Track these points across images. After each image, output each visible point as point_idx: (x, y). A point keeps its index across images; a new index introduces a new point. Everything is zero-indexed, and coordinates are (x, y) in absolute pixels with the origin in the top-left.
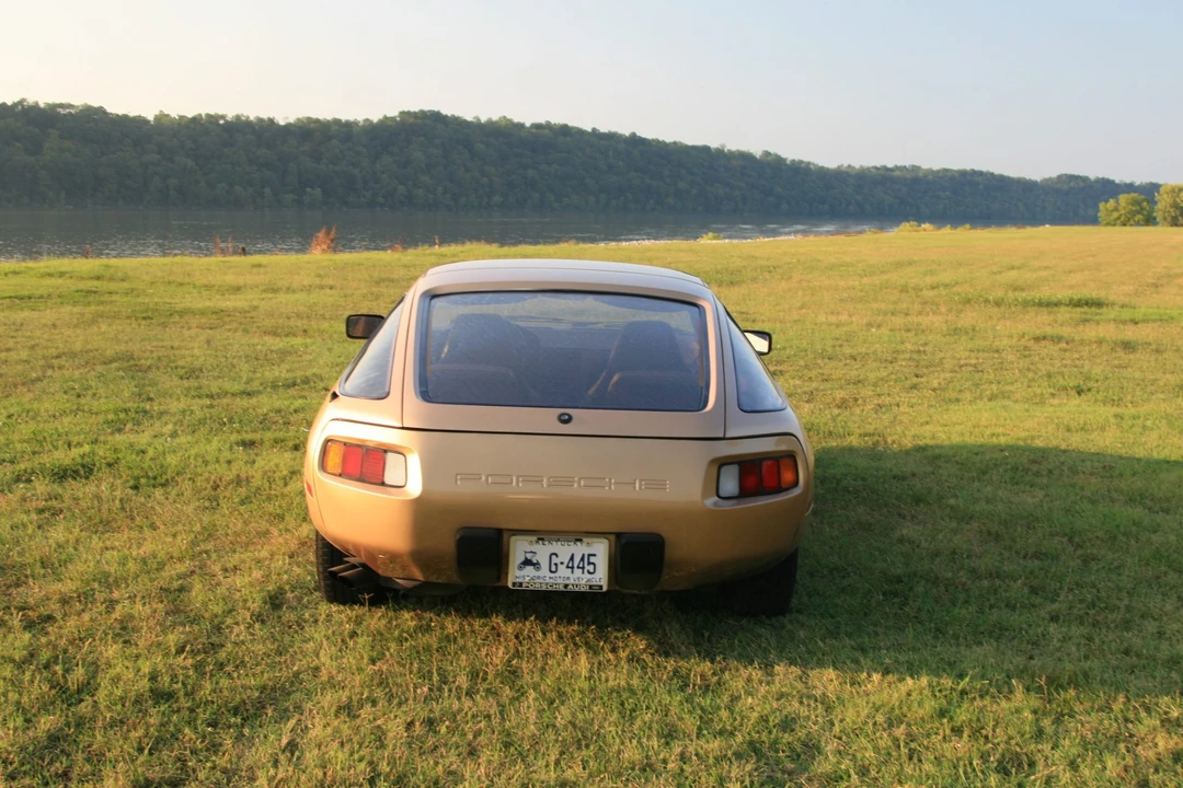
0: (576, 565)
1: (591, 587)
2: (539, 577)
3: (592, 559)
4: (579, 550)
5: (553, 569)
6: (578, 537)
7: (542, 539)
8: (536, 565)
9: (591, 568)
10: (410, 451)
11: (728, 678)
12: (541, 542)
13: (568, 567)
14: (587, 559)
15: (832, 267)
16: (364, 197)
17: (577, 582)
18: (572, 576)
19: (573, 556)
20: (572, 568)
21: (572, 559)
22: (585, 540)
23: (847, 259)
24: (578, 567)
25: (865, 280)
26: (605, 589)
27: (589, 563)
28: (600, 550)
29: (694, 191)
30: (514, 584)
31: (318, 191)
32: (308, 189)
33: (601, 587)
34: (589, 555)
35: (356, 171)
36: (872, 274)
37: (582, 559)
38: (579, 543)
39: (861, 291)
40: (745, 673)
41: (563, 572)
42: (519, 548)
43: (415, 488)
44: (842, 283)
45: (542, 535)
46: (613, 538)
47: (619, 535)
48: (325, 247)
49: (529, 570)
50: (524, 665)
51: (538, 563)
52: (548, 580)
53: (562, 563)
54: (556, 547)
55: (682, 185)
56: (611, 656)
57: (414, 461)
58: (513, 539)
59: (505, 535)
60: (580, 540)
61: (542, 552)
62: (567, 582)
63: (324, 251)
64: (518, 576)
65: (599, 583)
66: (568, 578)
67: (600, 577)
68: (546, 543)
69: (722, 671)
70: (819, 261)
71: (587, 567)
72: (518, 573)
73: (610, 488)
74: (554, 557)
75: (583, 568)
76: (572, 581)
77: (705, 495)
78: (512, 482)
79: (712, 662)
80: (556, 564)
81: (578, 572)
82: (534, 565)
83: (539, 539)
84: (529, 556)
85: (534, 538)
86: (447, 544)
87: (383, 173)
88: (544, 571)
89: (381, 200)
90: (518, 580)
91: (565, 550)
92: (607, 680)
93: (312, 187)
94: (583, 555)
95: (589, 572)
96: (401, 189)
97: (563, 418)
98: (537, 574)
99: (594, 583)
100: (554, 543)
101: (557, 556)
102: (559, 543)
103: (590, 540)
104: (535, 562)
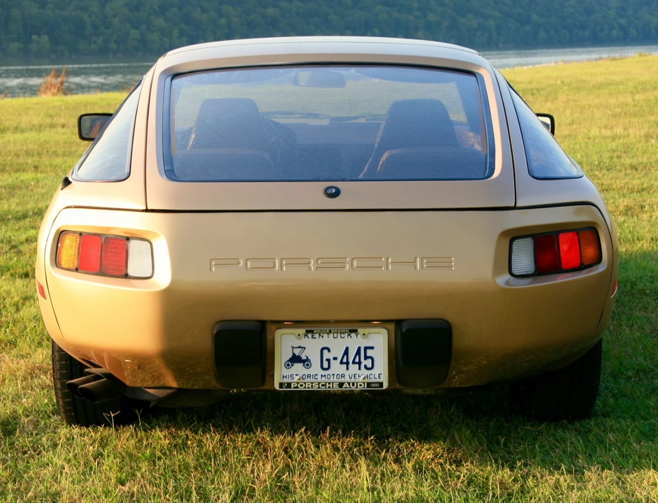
0: (351, 360)
1: (369, 384)
2: (309, 376)
3: (369, 353)
4: (354, 343)
5: (325, 365)
6: (351, 326)
7: (312, 332)
8: (306, 362)
9: (368, 363)
10: (155, 235)
11: (532, 484)
12: (310, 335)
13: (341, 362)
14: (363, 354)
15: (600, 86)
16: (95, 43)
17: (353, 380)
18: (347, 373)
19: (347, 349)
20: (347, 363)
21: (346, 352)
22: (361, 331)
23: (616, 78)
24: (354, 362)
25: (637, 97)
26: (385, 386)
27: (366, 358)
28: (379, 342)
29: (446, 24)
30: (281, 385)
31: (45, 38)
32: (34, 37)
33: (381, 384)
34: (366, 348)
35: (86, 16)
36: (645, 90)
37: (358, 352)
38: (353, 335)
39: (635, 106)
40: (551, 480)
41: (337, 368)
42: (285, 342)
43: (163, 279)
44: (613, 101)
45: (311, 326)
46: (392, 327)
47: (398, 323)
48: (56, 91)
49: (298, 367)
50: (296, 479)
51: (307, 360)
52: (319, 379)
53: (335, 359)
54: (327, 340)
55: (432, 17)
56: (395, 467)
57: (162, 247)
58: (279, 333)
59: (270, 327)
60: (356, 331)
61: (312, 347)
62: (342, 380)
63: (54, 94)
64: (284, 375)
65: (378, 380)
66: (343, 376)
67: (380, 372)
68: (317, 336)
69: (525, 478)
70: (585, 81)
71: (364, 362)
72: (286, 372)
73: (387, 268)
74: (325, 352)
75: (360, 363)
76: (347, 379)
77: (497, 271)
78: (274, 266)
79: (512, 469)
80: (328, 360)
81: (354, 368)
82: (303, 361)
83: (308, 332)
84: (297, 352)
85: (302, 331)
86: (203, 341)
87: (114, 16)
88: (315, 368)
89: (113, 45)
90: (285, 380)
91: (338, 344)
92: (393, 492)
93: (39, 34)
94: (359, 348)
95: (365, 366)
96: (134, 33)
97: (329, 191)
98: (307, 372)
99: (373, 380)
100: (325, 335)
101: (329, 351)
102: (331, 335)
103: (366, 331)
104: (304, 358)
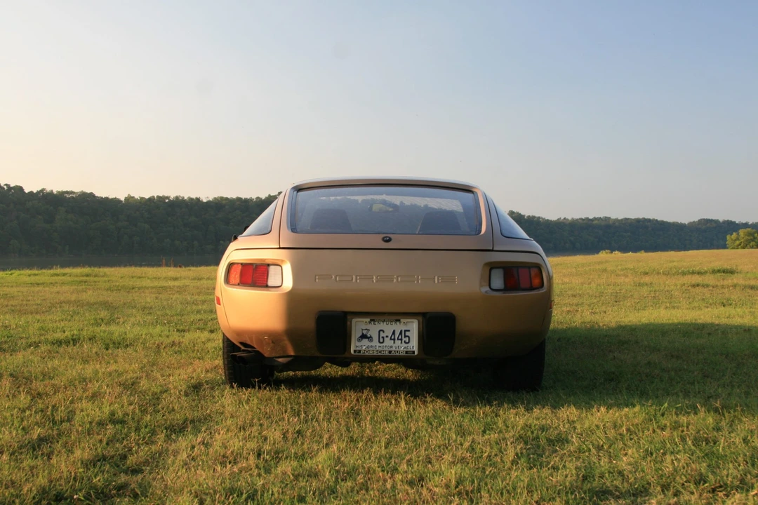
0: (396, 338)
1: (407, 352)
2: (371, 346)
3: (407, 334)
4: (398, 327)
5: (381, 340)
6: (396, 316)
7: (373, 320)
8: (370, 339)
9: (407, 340)
10: (284, 262)
12: (372, 323)
13: (391, 339)
14: (404, 334)
17: (397, 349)
18: (394, 345)
19: (394, 331)
20: (394, 339)
21: (394, 333)
22: (402, 320)
24: (398, 339)
26: (416, 353)
27: (405, 336)
28: (413, 327)
30: (355, 351)
33: (414, 352)
34: (405, 331)
37: (401, 333)
38: (398, 323)
40: (514, 411)
41: (388, 342)
42: (358, 326)
43: (288, 285)
45: (374, 316)
46: (420, 317)
47: (423, 315)
49: (365, 342)
51: (371, 337)
52: (378, 348)
53: (387, 337)
54: (383, 326)
57: (287, 269)
58: (354, 321)
59: (349, 316)
60: (399, 321)
61: (374, 329)
62: (390, 349)
64: (355, 345)
65: (412, 350)
66: (392, 347)
67: (413, 345)
68: (377, 323)
69: (498, 410)
71: (404, 339)
72: (358, 344)
73: (418, 282)
74: (381, 332)
75: (401, 340)
76: (394, 349)
78: (352, 280)
79: (491, 406)
80: (383, 338)
81: (398, 343)
82: (368, 338)
83: (371, 320)
84: (365, 332)
85: (368, 320)
86: (310, 324)
88: (375, 343)
90: (358, 349)
91: (389, 328)
94: (401, 331)
95: (405, 342)
97: (385, 239)
98: (370, 344)
99: (409, 350)
100: (382, 323)
101: (383, 332)
102: (385, 323)
103: (406, 321)
104: (369, 336)
